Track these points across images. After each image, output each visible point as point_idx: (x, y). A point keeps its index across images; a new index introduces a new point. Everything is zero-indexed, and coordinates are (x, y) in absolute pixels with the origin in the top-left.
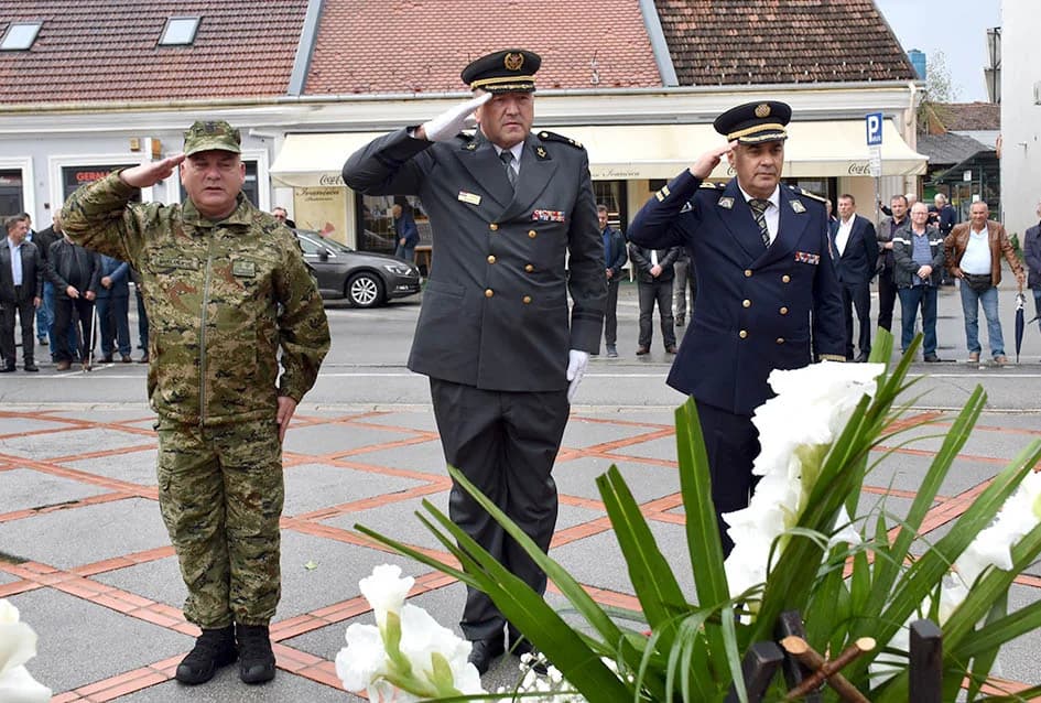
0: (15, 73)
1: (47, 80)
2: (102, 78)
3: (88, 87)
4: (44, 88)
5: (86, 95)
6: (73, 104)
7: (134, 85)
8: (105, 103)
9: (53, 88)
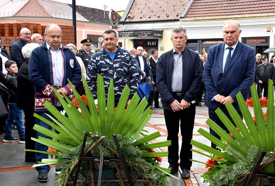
0: (227, 5)
1: (238, 7)
2: (258, 6)
3: (253, 9)
4: (237, 10)
5: (252, 12)
6: (248, 16)
7: (270, 7)
8: (259, 15)
9: (240, 10)
